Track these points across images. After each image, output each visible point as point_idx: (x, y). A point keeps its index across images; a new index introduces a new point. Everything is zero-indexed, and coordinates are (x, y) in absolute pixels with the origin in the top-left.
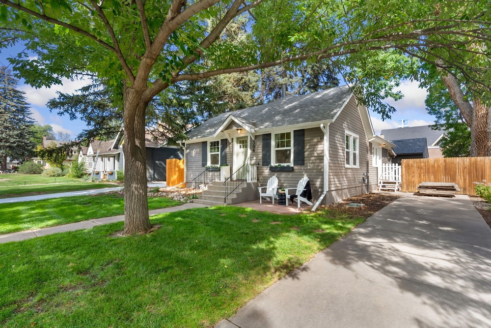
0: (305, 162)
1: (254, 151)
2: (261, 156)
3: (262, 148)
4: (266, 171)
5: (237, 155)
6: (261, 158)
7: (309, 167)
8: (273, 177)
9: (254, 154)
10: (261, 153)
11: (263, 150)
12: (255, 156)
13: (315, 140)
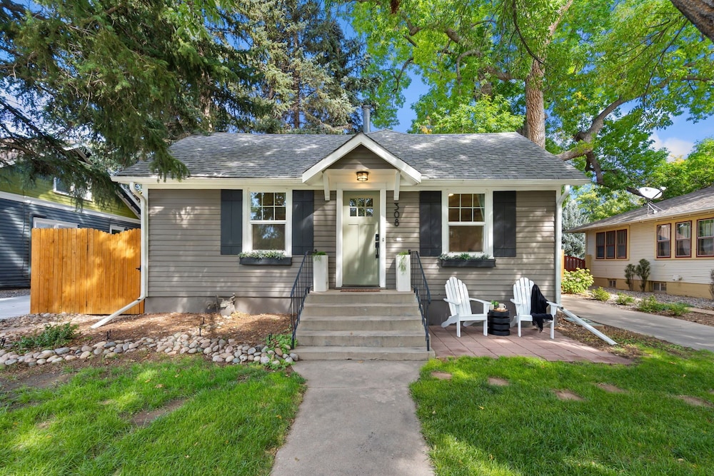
0: (518, 251)
1: (396, 223)
2: (416, 235)
3: (418, 220)
4: (432, 268)
5: (345, 231)
6: (418, 240)
7: (525, 261)
8: (451, 278)
9: (396, 230)
10: (418, 230)
11: (422, 223)
12: (400, 235)
13: (538, 213)
